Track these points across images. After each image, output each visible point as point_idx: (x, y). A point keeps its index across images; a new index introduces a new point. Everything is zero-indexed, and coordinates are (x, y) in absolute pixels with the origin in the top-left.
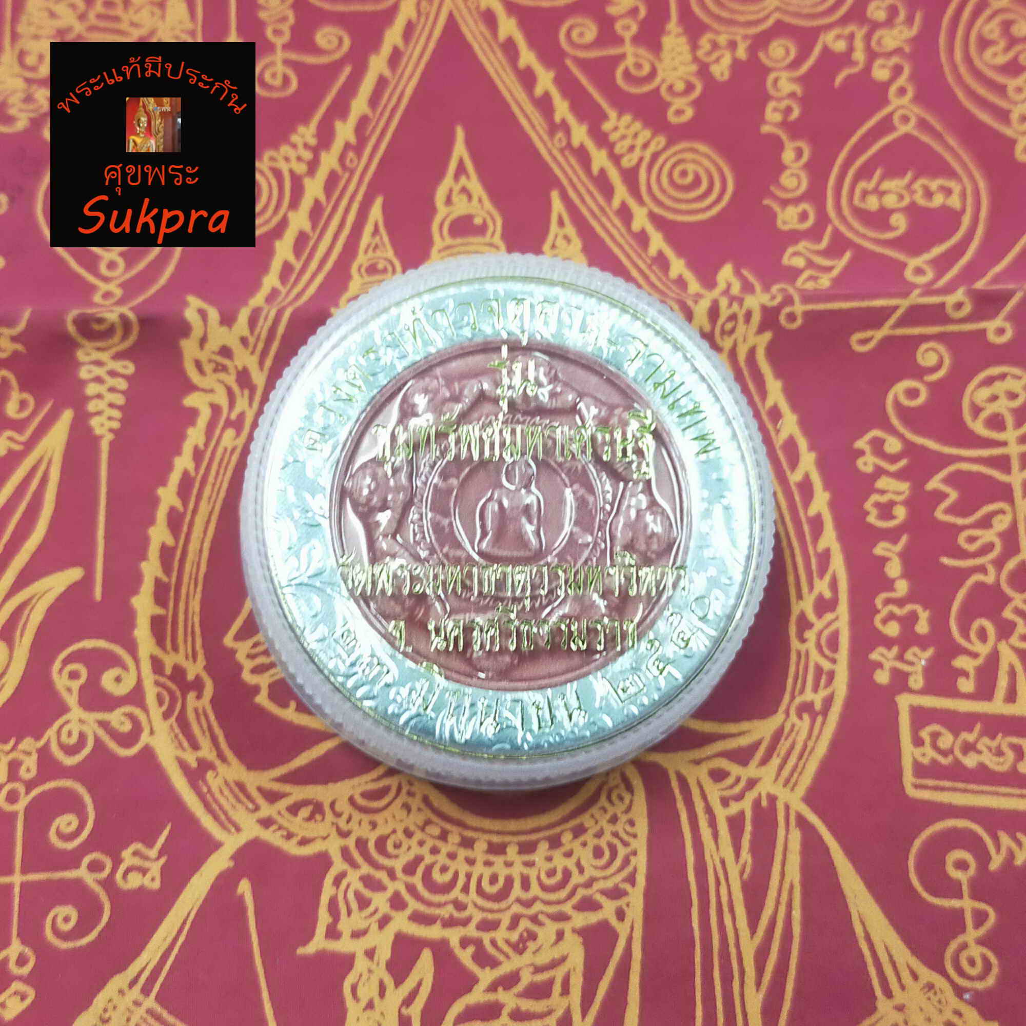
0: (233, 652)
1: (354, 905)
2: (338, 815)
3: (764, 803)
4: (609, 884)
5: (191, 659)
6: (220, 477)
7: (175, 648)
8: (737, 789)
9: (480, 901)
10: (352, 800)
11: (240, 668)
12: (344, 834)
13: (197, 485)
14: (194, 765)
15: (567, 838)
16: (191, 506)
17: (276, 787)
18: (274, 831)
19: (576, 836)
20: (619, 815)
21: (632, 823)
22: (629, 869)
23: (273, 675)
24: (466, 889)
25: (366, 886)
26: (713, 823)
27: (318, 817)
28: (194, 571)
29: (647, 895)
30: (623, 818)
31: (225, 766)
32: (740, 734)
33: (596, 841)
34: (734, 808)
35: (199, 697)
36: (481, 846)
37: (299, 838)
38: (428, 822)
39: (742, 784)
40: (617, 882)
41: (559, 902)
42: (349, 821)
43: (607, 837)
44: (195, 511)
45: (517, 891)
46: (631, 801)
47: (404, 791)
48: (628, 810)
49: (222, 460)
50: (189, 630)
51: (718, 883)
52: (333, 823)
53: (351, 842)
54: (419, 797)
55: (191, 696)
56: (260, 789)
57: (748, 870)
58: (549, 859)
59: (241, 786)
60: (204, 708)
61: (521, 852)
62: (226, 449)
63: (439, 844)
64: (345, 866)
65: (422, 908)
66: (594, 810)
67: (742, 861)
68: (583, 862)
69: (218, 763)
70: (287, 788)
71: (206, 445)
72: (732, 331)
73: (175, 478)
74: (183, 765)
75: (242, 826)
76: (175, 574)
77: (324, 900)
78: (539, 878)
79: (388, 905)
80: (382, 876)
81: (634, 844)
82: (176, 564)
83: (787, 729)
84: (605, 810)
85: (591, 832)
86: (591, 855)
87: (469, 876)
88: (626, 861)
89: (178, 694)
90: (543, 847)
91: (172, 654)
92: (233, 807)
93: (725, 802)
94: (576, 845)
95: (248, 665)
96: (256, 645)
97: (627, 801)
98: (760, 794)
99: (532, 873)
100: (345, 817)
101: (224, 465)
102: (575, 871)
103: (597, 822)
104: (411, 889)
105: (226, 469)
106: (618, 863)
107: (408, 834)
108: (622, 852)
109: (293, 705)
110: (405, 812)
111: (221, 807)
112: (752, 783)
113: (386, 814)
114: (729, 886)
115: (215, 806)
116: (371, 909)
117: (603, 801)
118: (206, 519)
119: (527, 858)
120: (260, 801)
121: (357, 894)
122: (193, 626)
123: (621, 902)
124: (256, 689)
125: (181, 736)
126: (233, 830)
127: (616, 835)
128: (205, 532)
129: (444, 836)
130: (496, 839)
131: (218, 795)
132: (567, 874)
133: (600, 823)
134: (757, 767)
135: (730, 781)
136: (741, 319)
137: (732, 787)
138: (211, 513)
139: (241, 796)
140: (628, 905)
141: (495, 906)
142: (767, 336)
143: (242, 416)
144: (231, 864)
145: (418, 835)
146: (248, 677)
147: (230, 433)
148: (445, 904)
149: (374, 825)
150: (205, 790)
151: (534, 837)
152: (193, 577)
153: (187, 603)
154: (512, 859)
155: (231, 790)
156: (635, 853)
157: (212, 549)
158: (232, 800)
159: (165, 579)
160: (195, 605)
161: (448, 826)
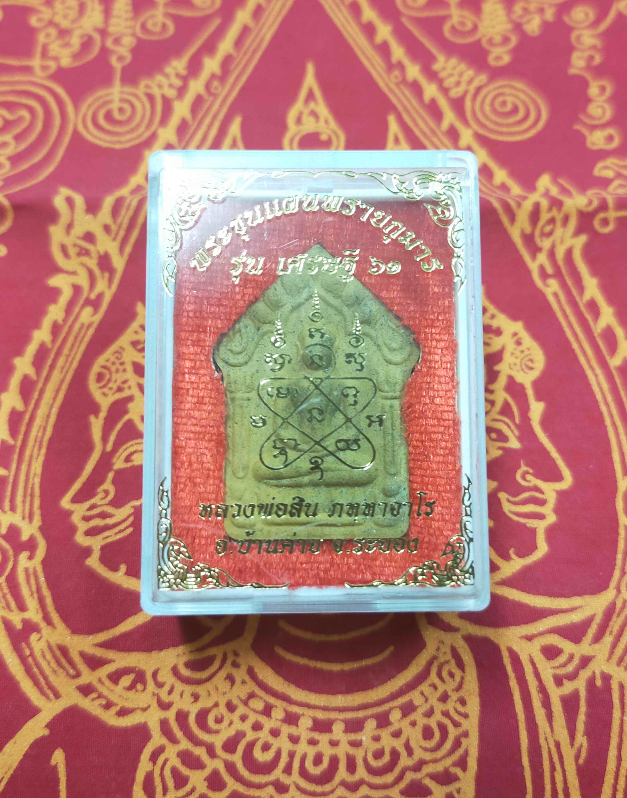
0: (69, 514)
1: (170, 783)
2: (160, 685)
3: (599, 683)
4: (439, 768)
5: (27, 519)
6: (75, 349)
7: (13, 508)
8: (570, 668)
9: (304, 784)
10: (175, 671)
11: (73, 529)
12: (164, 706)
13: (52, 356)
14: (19, 626)
15: (395, 716)
16: (45, 373)
17: (100, 653)
18: (93, 700)
19: (405, 715)
20: (450, 694)
21: (463, 702)
22: (460, 751)
23: (107, 537)
24: (288, 770)
25: (184, 763)
26: (546, 703)
27: (139, 686)
28: (40, 434)
29: (479, 780)
30: (454, 696)
31: (50, 627)
32: (572, 610)
33: (425, 721)
34: (568, 687)
35: (30, 558)
36: (305, 723)
37: (118, 708)
38: (252, 696)
39: (576, 661)
40: (447, 765)
41: (385, 787)
42: (170, 692)
43: (438, 716)
44: (47, 379)
45: (342, 774)
46: (462, 678)
47: (229, 662)
48: (459, 688)
49: (78, 334)
50: (29, 491)
51: (553, 769)
52: (154, 694)
53: (171, 715)
54: (244, 668)
55: (24, 556)
56: (83, 655)
57: (584, 754)
58: (377, 739)
59: (64, 650)
60: (34, 569)
61: (347, 731)
62: (83, 325)
63: (263, 719)
64: (164, 741)
65: (241, 789)
66: (424, 687)
67: (577, 745)
68: (413, 744)
69: (43, 625)
70: (110, 654)
71: (65, 320)
72: (550, 233)
73: (31, 349)
74: (8, 626)
75: (61, 692)
76: (21, 437)
77: (140, 776)
78: (365, 760)
79: (206, 784)
80: (200, 752)
81: (466, 725)
82: (23, 428)
83: (619, 605)
84: (435, 688)
85: (420, 711)
86: (420, 737)
87: (292, 755)
88: (457, 744)
89: (11, 552)
90: (371, 725)
91: (9, 513)
92: (55, 672)
93: (559, 681)
94: (405, 724)
95: (82, 527)
96: (92, 507)
97: (458, 679)
98: (594, 673)
99: (359, 754)
100: (167, 688)
101: (80, 338)
102: (403, 753)
103: (427, 700)
104: (231, 768)
105: (81, 342)
106: (448, 745)
107: (231, 707)
108: (453, 732)
109: (123, 568)
110: (228, 684)
111: (42, 672)
112: (585, 661)
113: (208, 686)
114: (564, 771)
115: (35, 670)
116: (188, 788)
117: (433, 677)
118: (56, 387)
119: (353, 737)
120: (82, 667)
121: (175, 771)
122: (32, 488)
123: (451, 788)
124: (87, 552)
125: (9, 597)
126: (51, 696)
127: (446, 714)
128: (55, 399)
129: (267, 711)
130: (321, 715)
131: (40, 659)
132: (395, 755)
133: (430, 701)
134: (590, 645)
135: (562, 659)
136: (559, 223)
137: (564, 665)
138: (62, 381)
139: (63, 661)
140: (458, 791)
141: (319, 789)
142: (583, 239)
143: (100, 296)
144: (46, 732)
145: (241, 710)
146: (80, 539)
147: (88, 310)
148: (265, 785)
149: (196, 697)
150: (27, 652)
151: (361, 714)
152: (39, 440)
153: (29, 465)
154: (338, 738)
155: (54, 656)
156: (466, 734)
157: (60, 415)
158: (54, 664)
159: (11, 442)
160: (37, 467)
161: (272, 700)
